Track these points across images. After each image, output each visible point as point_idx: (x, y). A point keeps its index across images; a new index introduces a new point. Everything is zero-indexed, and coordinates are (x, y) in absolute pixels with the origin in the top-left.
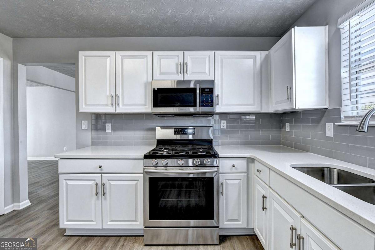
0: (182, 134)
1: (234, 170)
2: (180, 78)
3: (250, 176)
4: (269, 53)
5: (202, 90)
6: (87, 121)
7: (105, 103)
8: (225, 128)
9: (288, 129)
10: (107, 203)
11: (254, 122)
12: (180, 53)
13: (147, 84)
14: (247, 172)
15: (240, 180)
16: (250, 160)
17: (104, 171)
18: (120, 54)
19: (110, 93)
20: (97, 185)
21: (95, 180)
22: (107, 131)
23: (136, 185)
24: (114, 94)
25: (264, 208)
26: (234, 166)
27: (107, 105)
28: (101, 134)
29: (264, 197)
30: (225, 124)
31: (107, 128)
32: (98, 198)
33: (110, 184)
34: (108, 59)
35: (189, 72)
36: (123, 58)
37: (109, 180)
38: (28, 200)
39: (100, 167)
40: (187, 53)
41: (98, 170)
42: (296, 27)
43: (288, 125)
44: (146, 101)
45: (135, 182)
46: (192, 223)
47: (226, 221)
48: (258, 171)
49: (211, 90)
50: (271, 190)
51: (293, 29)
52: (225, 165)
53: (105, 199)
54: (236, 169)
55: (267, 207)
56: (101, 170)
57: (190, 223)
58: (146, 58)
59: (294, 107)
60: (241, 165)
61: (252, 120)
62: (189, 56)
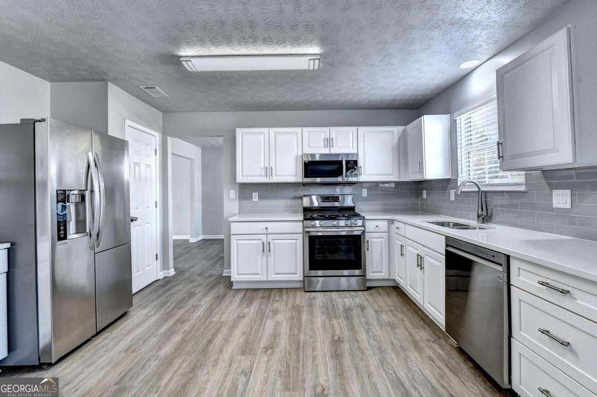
0: (327, 202)
1: (377, 230)
2: (327, 151)
3: (390, 235)
4: (406, 128)
5: (348, 162)
6: (234, 191)
7: (259, 174)
8: (366, 196)
9: (425, 196)
10: (271, 259)
11: (394, 190)
12: (326, 129)
13: (297, 157)
14: (388, 232)
15: (383, 238)
16: (390, 221)
17: (269, 232)
18: (273, 130)
19: (264, 166)
20: (263, 243)
21: (261, 240)
22: (254, 200)
23: (296, 243)
24: (268, 166)
25: (402, 255)
26: (377, 226)
27: (262, 176)
28: (246, 203)
29: (402, 246)
30: (366, 192)
31: (253, 197)
32: (264, 255)
33: (274, 242)
34: (262, 136)
35: (334, 146)
36: (276, 134)
37: (273, 240)
38: (173, 269)
39: (267, 228)
40: (332, 129)
41: (264, 232)
42: (425, 116)
43: (425, 192)
44: (296, 173)
45: (294, 241)
46: (346, 272)
47: (372, 273)
48: (397, 228)
49: (356, 162)
50: (406, 239)
51: (422, 117)
52: (370, 226)
53: (270, 255)
54: (379, 229)
55: (404, 254)
56: (267, 231)
57: (343, 272)
58: (296, 134)
59: (425, 178)
60: (383, 225)
61: (392, 188)
62: (335, 132)
